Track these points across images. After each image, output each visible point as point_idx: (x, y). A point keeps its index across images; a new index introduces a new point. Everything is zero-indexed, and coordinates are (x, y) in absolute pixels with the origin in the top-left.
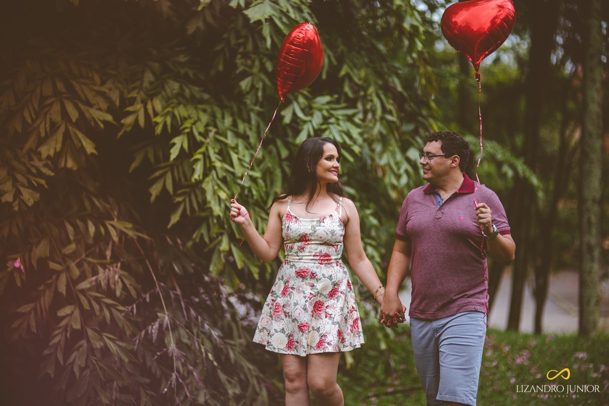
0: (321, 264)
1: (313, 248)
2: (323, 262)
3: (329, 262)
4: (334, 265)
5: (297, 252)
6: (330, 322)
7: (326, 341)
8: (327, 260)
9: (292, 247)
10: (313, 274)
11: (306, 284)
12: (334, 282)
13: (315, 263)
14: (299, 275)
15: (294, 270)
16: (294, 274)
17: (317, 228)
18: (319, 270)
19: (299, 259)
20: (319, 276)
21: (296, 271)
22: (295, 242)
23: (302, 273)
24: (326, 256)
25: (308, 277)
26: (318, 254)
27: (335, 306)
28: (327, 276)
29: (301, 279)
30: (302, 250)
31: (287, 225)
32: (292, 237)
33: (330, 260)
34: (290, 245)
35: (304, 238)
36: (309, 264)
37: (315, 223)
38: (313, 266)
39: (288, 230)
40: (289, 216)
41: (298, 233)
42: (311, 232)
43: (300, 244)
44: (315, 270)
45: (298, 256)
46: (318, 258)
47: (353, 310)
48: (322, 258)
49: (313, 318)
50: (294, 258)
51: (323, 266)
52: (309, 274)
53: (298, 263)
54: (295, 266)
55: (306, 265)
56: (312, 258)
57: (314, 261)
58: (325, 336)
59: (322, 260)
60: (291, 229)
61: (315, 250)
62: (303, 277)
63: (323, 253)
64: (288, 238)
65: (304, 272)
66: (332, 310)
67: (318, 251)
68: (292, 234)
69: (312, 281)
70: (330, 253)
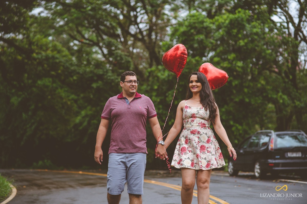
0: (202, 128)
1: (197, 120)
2: (203, 127)
3: (206, 127)
4: (208, 129)
5: (190, 123)
6: (211, 154)
7: (211, 164)
8: (204, 126)
9: (188, 121)
10: (199, 132)
11: (195, 137)
12: (208, 136)
13: (199, 127)
14: (192, 133)
15: (190, 131)
16: (190, 133)
17: (199, 111)
18: (201, 130)
19: (192, 126)
20: (202, 133)
21: (191, 132)
22: (189, 118)
23: (194, 132)
24: (204, 125)
25: (196, 134)
26: (200, 123)
27: (211, 147)
28: (205, 133)
29: (193, 135)
30: (193, 121)
31: (186, 110)
32: (188, 116)
33: (206, 126)
34: (187, 120)
35: (193, 116)
36: (197, 128)
37: (198, 109)
38: (199, 129)
39: (186, 112)
40: (187, 107)
41: (191, 113)
42: (197, 113)
43: (191, 119)
44: (199, 130)
45: (191, 124)
46: (201, 125)
47: (218, 149)
48: (202, 125)
49: (201, 153)
50: (189, 126)
51: (203, 129)
52: (197, 132)
53: (191, 128)
54: (190, 129)
55: (195, 128)
56: (198, 125)
57: (198, 126)
58: (210, 161)
59: (202, 126)
60: (187, 112)
61: (199, 121)
62: (194, 134)
63: (203, 123)
64: (186, 116)
65: (194, 131)
66: (210, 149)
67: (200, 122)
68: (188, 114)
69: (198, 135)
70: (206, 124)
